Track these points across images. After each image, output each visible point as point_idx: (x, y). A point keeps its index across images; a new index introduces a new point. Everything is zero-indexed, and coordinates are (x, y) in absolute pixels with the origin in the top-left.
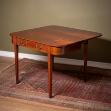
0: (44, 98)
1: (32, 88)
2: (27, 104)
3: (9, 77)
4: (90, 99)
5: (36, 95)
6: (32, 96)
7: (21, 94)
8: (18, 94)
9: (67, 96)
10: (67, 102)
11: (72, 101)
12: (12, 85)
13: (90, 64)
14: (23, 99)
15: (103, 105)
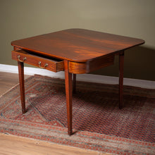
0: (61, 136)
1: (44, 120)
2: (37, 145)
3: (13, 104)
4: (127, 136)
5: (49, 130)
6: (44, 133)
7: (28, 129)
8: (24, 129)
9: (94, 131)
10: (93, 142)
11: (101, 139)
12: (16, 115)
13: (128, 82)
14: (31, 137)
15: (146, 146)
